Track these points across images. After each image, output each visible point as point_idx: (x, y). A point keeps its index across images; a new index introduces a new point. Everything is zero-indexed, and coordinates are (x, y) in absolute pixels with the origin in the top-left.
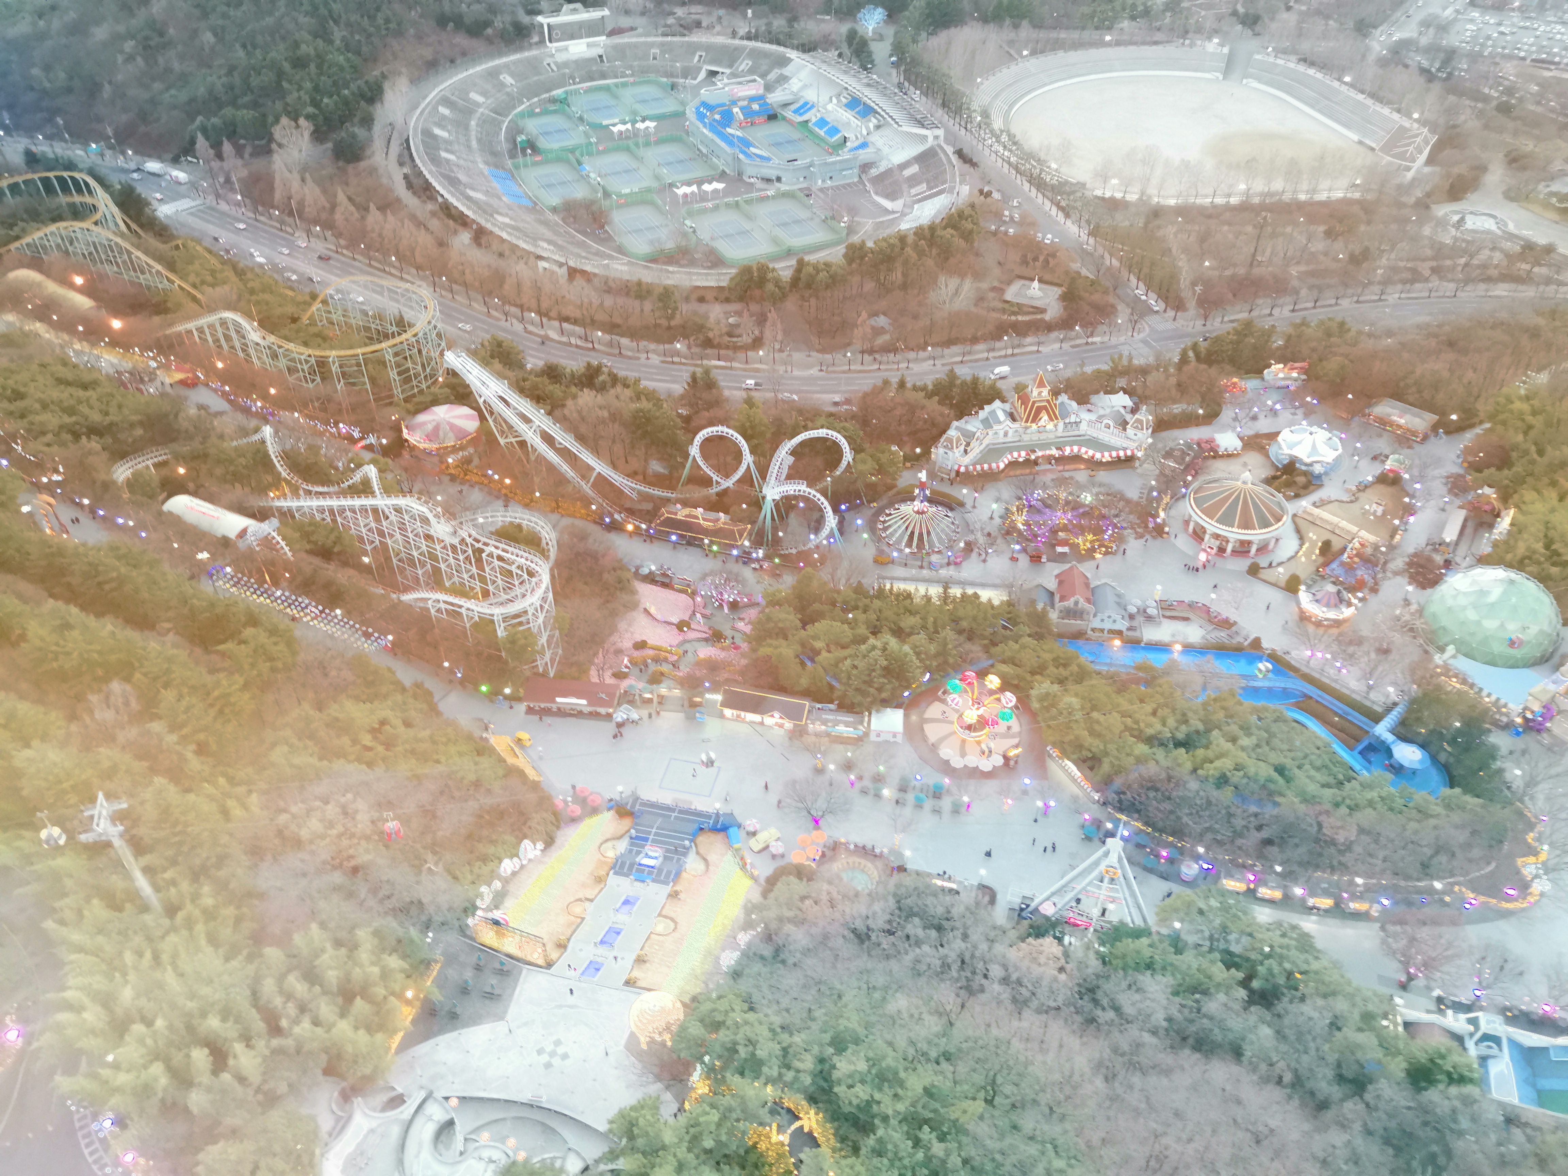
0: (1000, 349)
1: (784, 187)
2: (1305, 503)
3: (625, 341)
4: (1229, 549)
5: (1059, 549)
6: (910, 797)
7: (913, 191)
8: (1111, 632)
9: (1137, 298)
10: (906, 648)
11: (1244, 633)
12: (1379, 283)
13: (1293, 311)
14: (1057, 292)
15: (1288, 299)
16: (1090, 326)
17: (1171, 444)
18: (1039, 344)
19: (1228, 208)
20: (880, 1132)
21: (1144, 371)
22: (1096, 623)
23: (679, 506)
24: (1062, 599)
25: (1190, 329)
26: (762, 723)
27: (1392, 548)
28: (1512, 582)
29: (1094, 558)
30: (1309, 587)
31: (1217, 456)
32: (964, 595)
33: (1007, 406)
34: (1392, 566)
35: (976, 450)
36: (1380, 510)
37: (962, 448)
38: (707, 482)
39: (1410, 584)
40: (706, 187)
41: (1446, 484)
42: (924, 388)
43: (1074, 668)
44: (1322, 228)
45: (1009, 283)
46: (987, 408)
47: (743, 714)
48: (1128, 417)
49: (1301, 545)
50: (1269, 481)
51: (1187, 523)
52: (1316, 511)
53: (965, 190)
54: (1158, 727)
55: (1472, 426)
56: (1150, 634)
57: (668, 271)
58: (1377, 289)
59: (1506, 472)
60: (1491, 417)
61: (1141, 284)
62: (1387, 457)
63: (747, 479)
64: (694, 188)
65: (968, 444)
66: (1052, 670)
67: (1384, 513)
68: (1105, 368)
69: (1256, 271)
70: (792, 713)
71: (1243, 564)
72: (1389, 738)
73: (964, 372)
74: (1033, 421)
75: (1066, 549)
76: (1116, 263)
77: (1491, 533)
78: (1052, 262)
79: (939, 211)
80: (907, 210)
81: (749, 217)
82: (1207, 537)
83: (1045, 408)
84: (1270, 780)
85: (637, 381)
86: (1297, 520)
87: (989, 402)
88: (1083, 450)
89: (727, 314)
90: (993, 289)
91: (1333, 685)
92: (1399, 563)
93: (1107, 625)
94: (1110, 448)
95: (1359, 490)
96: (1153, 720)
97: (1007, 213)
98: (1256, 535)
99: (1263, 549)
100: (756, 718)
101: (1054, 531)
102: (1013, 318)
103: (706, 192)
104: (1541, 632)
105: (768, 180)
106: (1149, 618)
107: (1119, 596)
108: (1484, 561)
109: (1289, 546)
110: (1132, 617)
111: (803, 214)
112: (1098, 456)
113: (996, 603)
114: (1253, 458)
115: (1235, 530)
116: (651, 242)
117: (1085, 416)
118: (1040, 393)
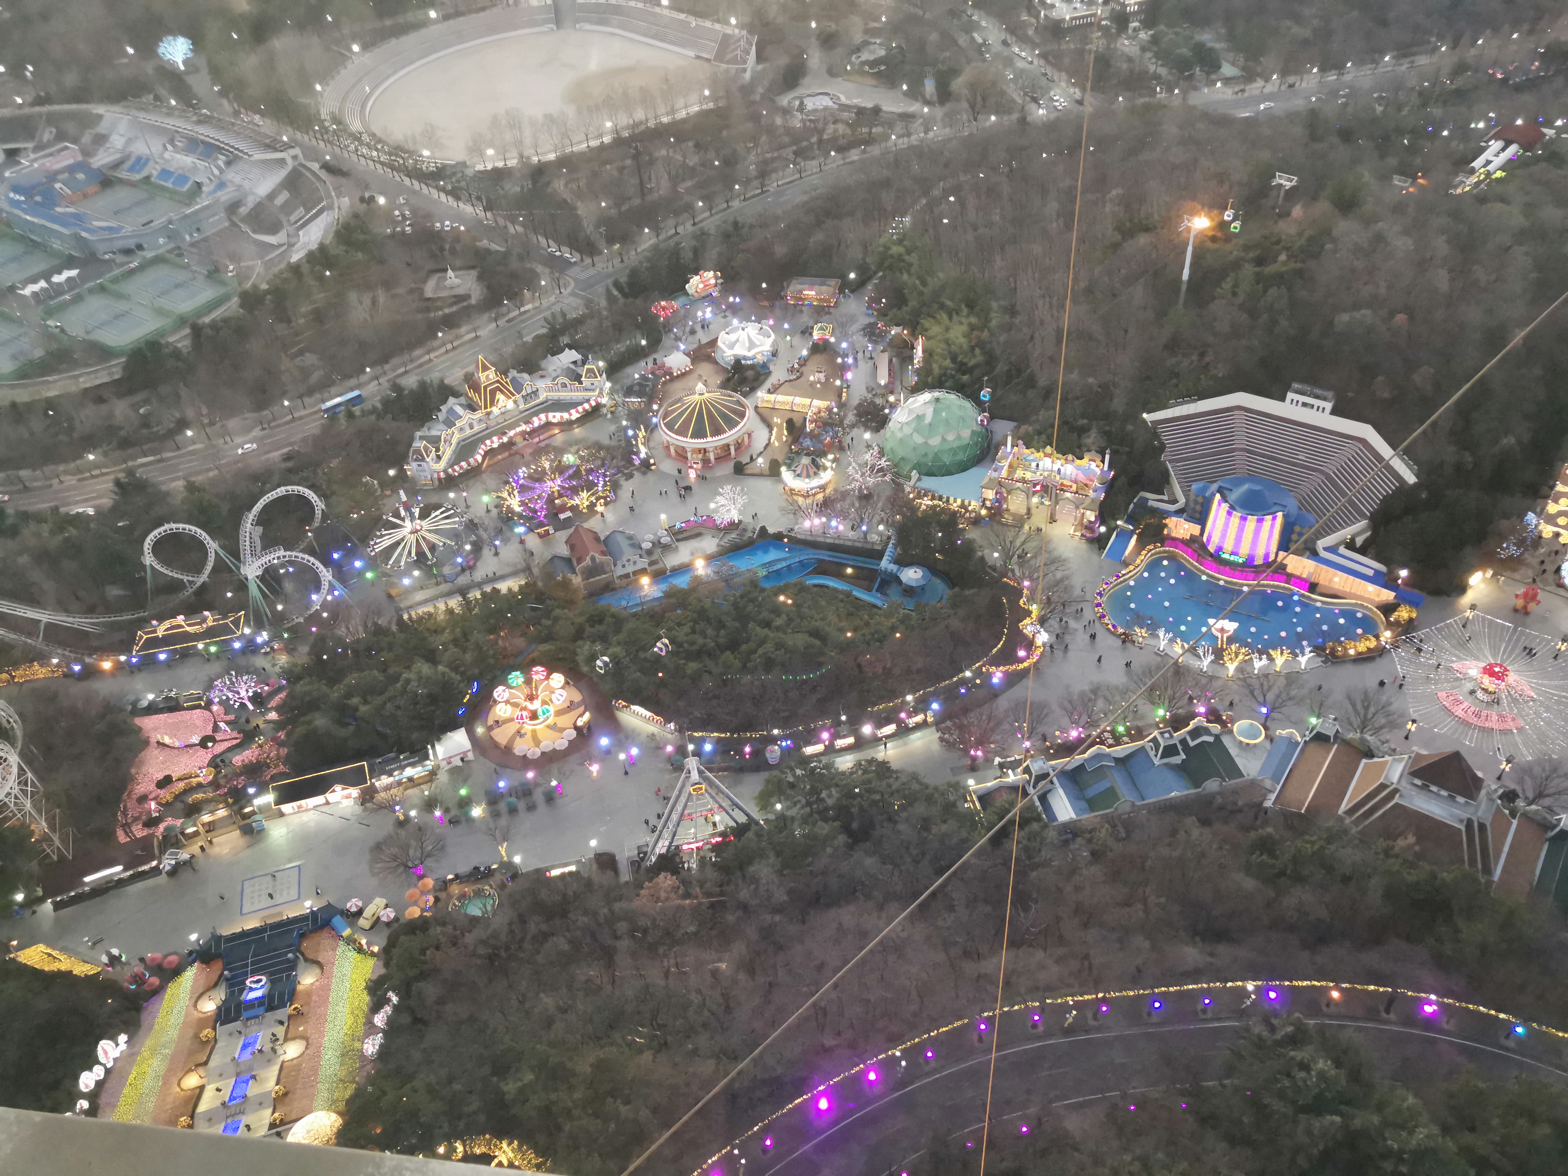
0: (440, 347)
1: (149, 255)
2: (761, 394)
3: (24, 473)
4: (712, 457)
5: (562, 516)
6: (502, 806)
7: (293, 218)
8: (635, 573)
9: (552, 256)
10: (440, 668)
11: (750, 528)
12: (756, 178)
13: (694, 224)
14: (474, 273)
15: (686, 215)
16: (515, 296)
17: (628, 382)
18: (475, 330)
19: (602, 147)
20: (567, 1128)
21: (579, 322)
22: (620, 571)
23: (154, 622)
24: (579, 560)
25: (610, 269)
26: (327, 803)
27: (841, 406)
28: (937, 400)
29: (597, 512)
30: (789, 467)
31: (673, 379)
32: (484, 594)
33: (462, 400)
34: (846, 422)
35: (448, 453)
36: (822, 376)
37: (433, 454)
38: (176, 586)
39: (865, 431)
40: (56, 279)
41: (865, 335)
42: (374, 410)
43: (609, 620)
44: (691, 144)
45: (425, 281)
46: (444, 408)
47: (303, 802)
48: (579, 370)
49: (771, 432)
50: (725, 385)
51: (667, 448)
52: (772, 397)
53: (346, 201)
54: (700, 641)
55: (870, 278)
56: (672, 561)
57: (48, 382)
58: (756, 183)
59: (905, 309)
60: (880, 266)
61: (551, 242)
62: (812, 328)
63: (220, 567)
64: (43, 284)
65: (438, 450)
66: (589, 630)
67: (827, 379)
68: (544, 331)
69: (649, 198)
70: (353, 779)
71: (727, 468)
72: (893, 567)
73: (410, 382)
74: (492, 404)
75: (568, 514)
76: (519, 229)
77: (913, 365)
78: (458, 247)
79: (326, 231)
80: (293, 240)
81: (119, 296)
82: (689, 455)
83: (498, 389)
84: (808, 646)
85: (55, 509)
86: (760, 410)
87: (445, 401)
88: (551, 415)
89: (135, 407)
90: (411, 291)
91: (837, 542)
92: (851, 418)
93: (630, 569)
94: (574, 405)
95: (801, 366)
96: (696, 636)
97: (397, 213)
98: (729, 436)
99: (739, 446)
100: (319, 800)
101: (551, 500)
102: (440, 313)
103: (59, 284)
104: (973, 433)
105: (128, 252)
106: (666, 548)
107: (630, 538)
108: (916, 390)
109: (761, 436)
110: (649, 552)
111: (181, 276)
112: (566, 416)
113: (516, 589)
114: (705, 369)
115: (709, 439)
116: (14, 357)
117: (541, 384)
118: (487, 377)
